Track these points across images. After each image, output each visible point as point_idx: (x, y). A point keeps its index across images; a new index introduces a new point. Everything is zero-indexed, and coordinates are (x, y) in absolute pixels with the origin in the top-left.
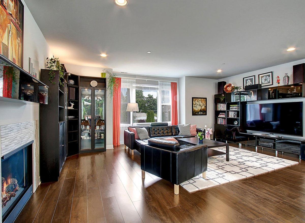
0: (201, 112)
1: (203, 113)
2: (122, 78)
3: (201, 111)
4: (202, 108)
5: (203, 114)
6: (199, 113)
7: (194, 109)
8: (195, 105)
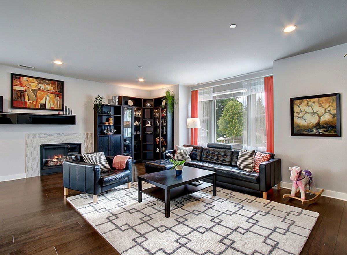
0: (317, 129)
1: (324, 131)
2: (199, 90)
3: (318, 126)
4: (321, 120)
5: (325, 133)
6: (313, 131)
7: (297, 124)
8: (299, 113)
